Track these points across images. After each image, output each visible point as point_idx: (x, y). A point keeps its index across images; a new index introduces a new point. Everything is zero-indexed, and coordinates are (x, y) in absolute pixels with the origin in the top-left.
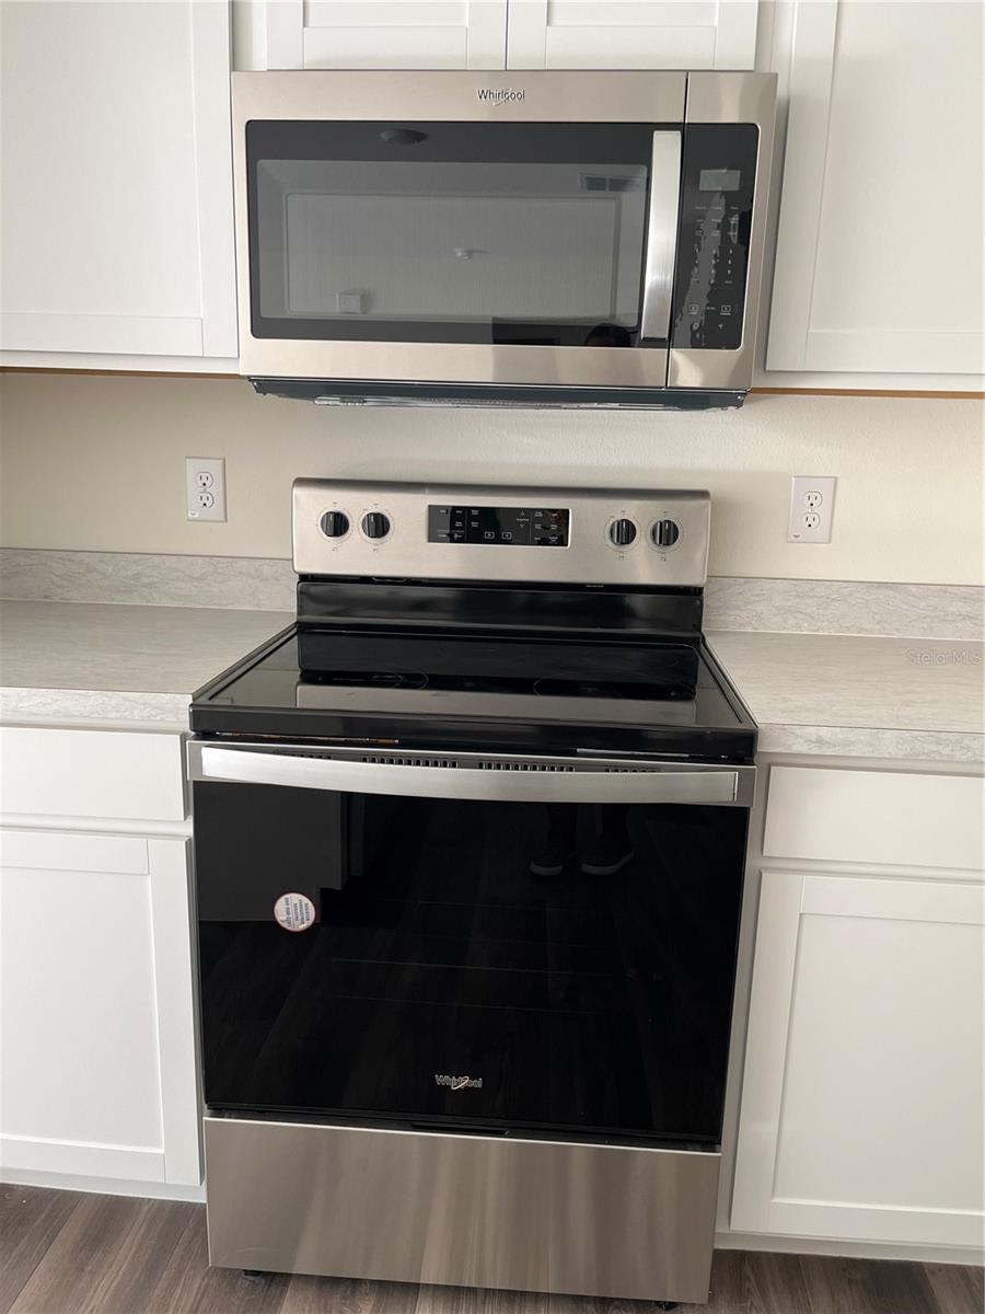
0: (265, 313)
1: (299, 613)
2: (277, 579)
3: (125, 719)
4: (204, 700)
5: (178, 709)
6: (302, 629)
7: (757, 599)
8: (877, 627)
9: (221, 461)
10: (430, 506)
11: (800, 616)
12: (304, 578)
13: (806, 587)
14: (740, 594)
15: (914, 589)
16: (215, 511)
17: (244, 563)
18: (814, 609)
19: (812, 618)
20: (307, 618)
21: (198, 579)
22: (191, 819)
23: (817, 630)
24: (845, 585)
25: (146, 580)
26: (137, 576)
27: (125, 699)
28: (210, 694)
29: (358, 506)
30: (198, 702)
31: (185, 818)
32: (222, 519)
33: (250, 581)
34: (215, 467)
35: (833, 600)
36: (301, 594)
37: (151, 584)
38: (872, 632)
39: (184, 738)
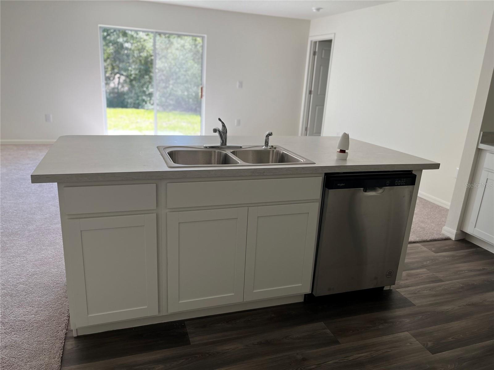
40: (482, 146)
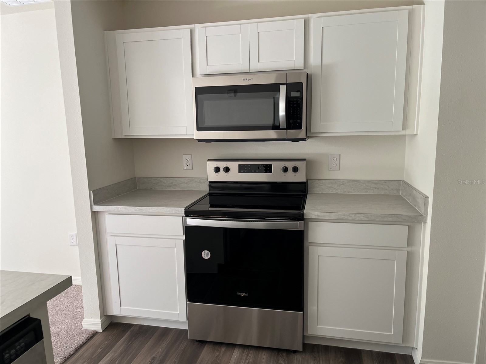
0: (199, 126)
1: (209, 191)
2: (204, 183)
3: (171, 213)
4: (187, 209)
5: (181, 211)
6: (210, 194)
7: (321, 185)
8: (353, 191)
9: (191, 155)
10: (239, 165)
11: (333, 189)
12: (210, 182)
13: (334, 181)
14: (317, 183)
15: (361, 181)
16: (190, 167)
17: (196, 179)
18: (336, 187)
19: (336, 189)
20: (211, 192)
21: (186, 183)
22: (184, 235)
23: (338, 192)
24: (344, 181)
25: (173, 184)
26: (172, 183)
27: (171, 209)
28: (188, 208)
29: (222, 165)
30: (186, 209)
31: (183, 235)
32: (192, 169)
33: (198, 184)
34: (190, 157)
35: (341, 184)
36: (210, 186)
37: (175, 185)
38: (352, 192)
39: (183, 217)
40: (97, 208)
